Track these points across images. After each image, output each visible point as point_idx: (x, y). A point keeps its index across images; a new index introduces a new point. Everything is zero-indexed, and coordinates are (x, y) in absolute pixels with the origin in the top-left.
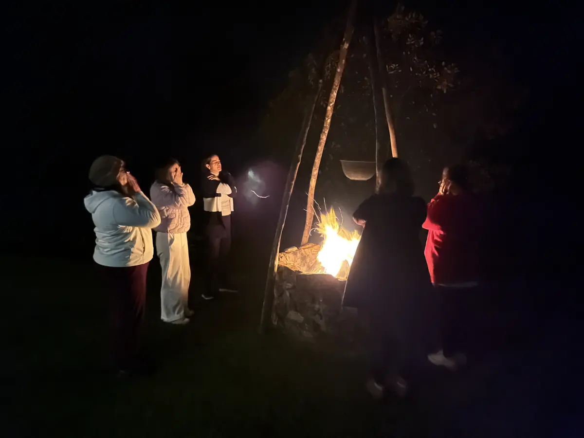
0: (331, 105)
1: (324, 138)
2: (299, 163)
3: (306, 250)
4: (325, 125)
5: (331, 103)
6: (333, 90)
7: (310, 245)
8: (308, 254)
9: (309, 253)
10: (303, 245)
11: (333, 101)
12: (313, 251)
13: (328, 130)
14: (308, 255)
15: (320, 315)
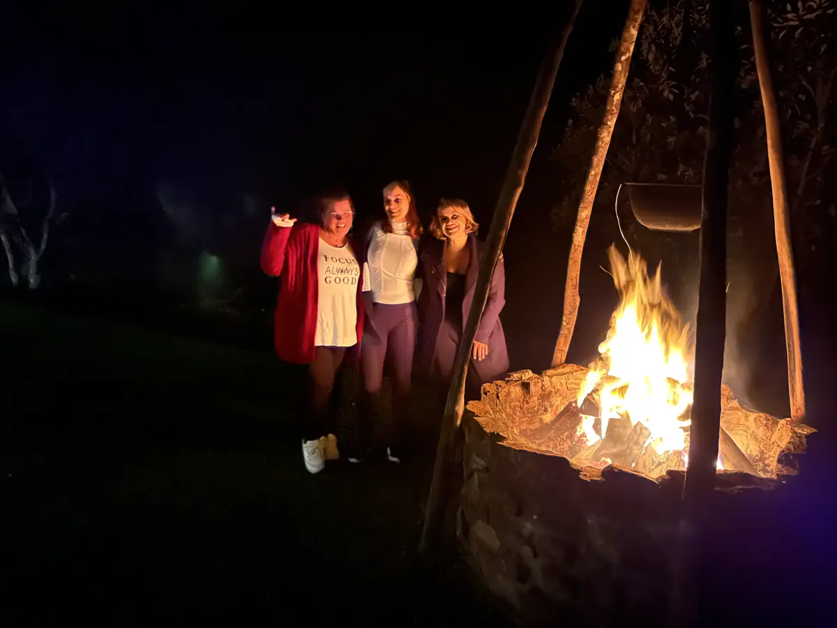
0: (623, 58)
1: (606, 137)
2: (520, 190)
3: (554, 379)
4: (608, 108)
5: (624, 54)
6: (628, 23)
7: (568, 368)
8: (559, 387)
9: (561, 384)
10: (554, 368)
11: (628, 50)
12: (572, 383)
13: (615, 120)
14: (558, 390)
15: (533, 548)
